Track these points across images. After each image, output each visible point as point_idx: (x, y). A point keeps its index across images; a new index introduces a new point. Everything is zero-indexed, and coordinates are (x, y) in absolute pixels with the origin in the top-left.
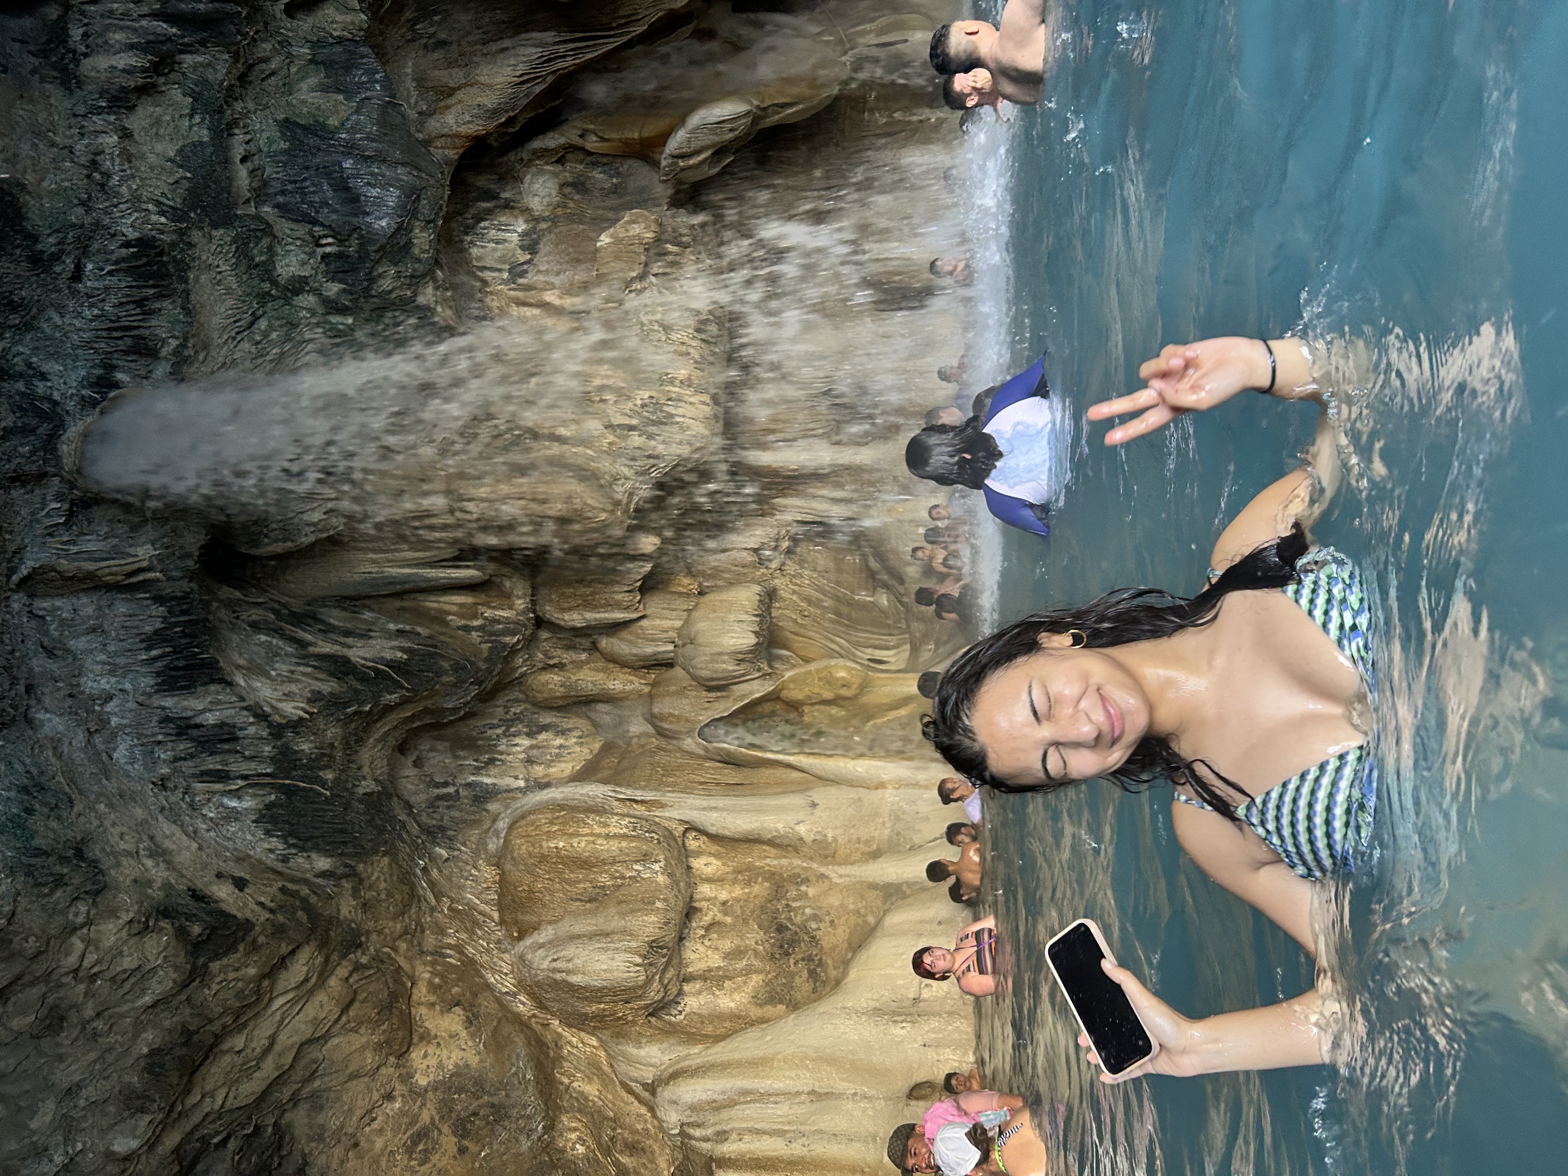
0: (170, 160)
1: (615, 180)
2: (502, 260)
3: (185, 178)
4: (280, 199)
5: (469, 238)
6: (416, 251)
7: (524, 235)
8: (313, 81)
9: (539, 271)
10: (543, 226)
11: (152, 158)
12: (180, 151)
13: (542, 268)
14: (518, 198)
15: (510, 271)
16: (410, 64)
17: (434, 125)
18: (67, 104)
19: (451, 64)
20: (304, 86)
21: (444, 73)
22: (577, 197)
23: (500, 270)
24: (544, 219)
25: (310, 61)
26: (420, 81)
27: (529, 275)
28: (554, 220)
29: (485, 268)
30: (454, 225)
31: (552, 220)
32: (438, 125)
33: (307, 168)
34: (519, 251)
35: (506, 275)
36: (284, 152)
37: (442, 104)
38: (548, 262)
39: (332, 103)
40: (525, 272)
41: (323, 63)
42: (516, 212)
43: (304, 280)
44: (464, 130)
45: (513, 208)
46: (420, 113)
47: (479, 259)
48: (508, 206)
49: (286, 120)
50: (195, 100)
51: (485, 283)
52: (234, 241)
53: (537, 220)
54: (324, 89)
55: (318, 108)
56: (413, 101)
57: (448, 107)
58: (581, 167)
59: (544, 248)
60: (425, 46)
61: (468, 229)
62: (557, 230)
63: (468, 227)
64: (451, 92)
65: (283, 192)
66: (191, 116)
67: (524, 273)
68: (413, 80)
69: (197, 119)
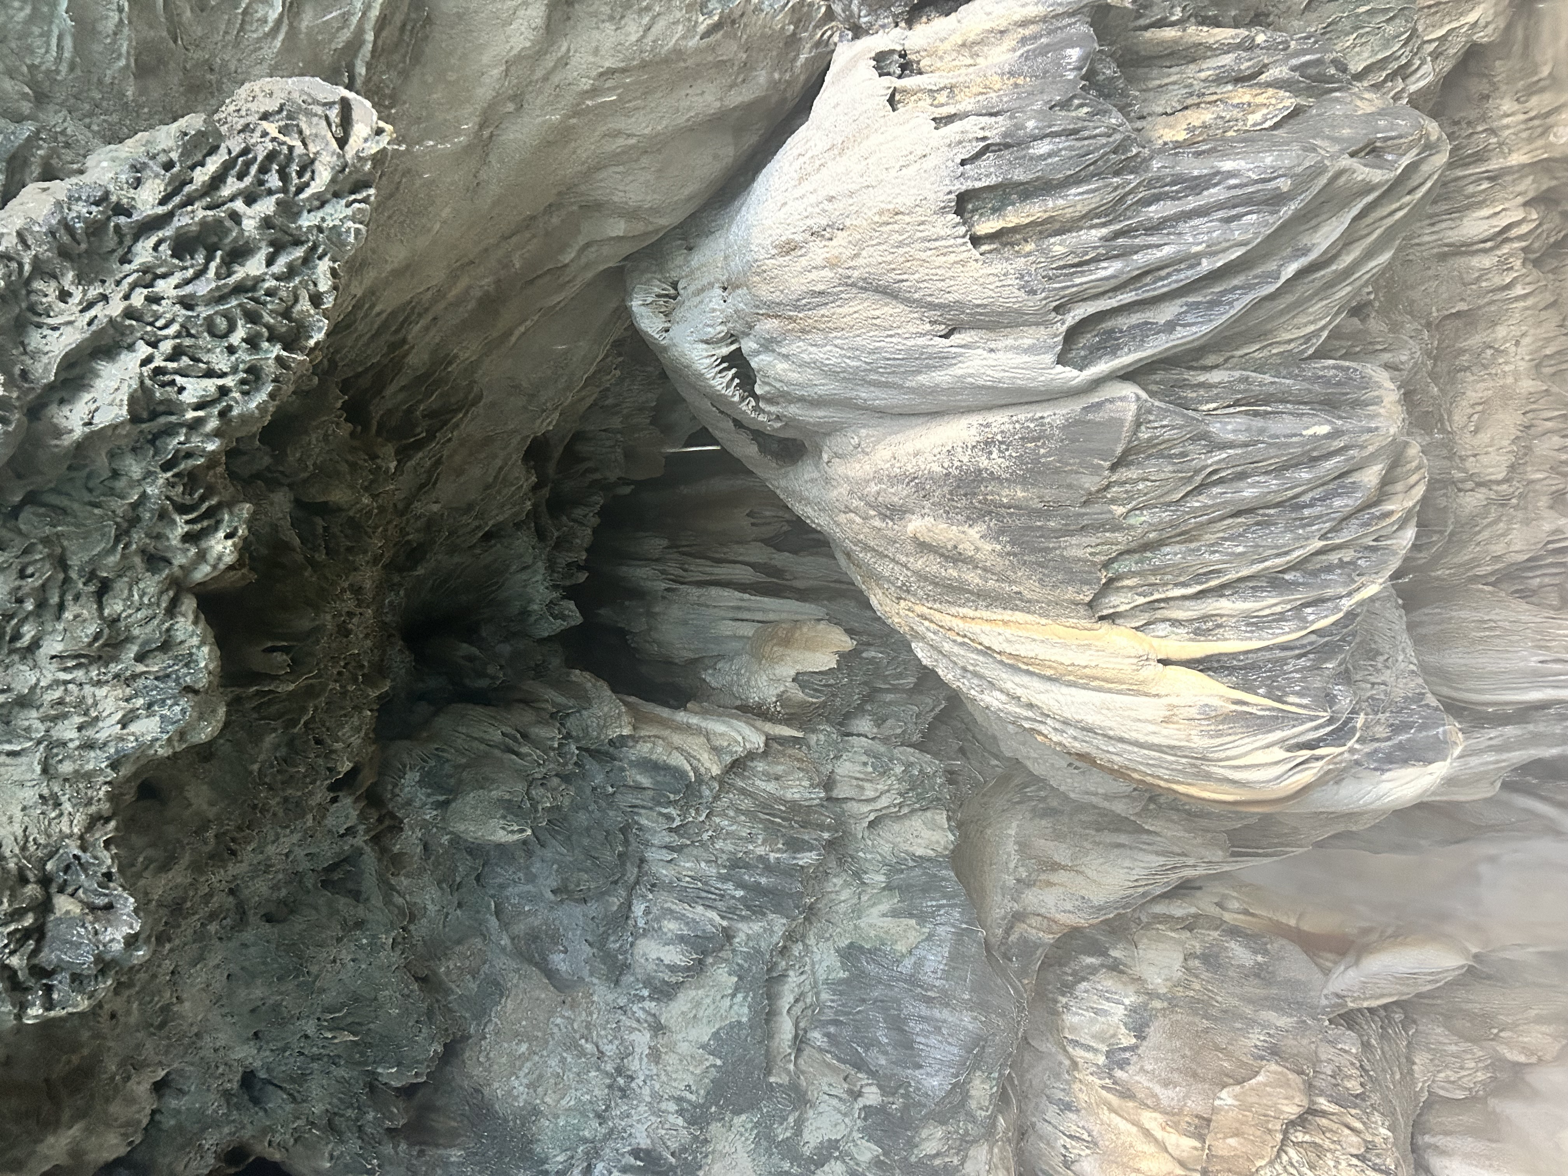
0: (703, 1047)
1: (1260, 958)
2: (1099, 1037)
3: (715, 1066)
4: (832, 1029)
5: (1064, 1000)
6: (973, 1104)
7: (1133, 1010)
8: (885, 907)
9: (1142, 1069)
10: (1157, 1004)
11: (683, 1048)
12: (716, 1035)
13: (1149, 1067)
14: (1128, 961)
15: (1108, 1054)
16: (1014, 825)
17: (1032, 898)
18: (610, 997)
19: (1058, 836)
20: (875, 911)
21: (1050, 844)
22: (1205, 975)
23: (1095, 1051)
24: (1158, 997)
25: (884, 889)
26: (1023, 846)
27: (1131, 1069)
28: (1172, 1003)
29: (1076, 1043)
30: (1051, 976)
31: (1170, 1001)
32: (1036, 901)
33: (864, 1001)
34: (1123, 1030)
35: (1101, 1060)
36: (841, 981)
37: (1043, 877)
38: (1156, 1060)
39: (903, 927)
40: (1127, 1062)
41: (899, 888)
42: (1125, 978)
43: (833, 1144)
44: (1062, 918)
45: (1122, 972)
46: (1019, 881)
47: (1073, 1029)
48: (1116, 968)
49: (851, 945)
50: (740, 978)
51: (1075, 1065)
52: (757, 1125)
53: (1152, 995)
54: (895, 913)
55: (887, 933)
56: (1012, 865)
57: (1050, 884)
58: (1215, 934)
59: (1156, 1033)
60: (1033, 810)
61: (1067, 988)
62: (1174, 1017)
63: (1065, 984)
64: (1055, 867)
65: (836, 1022)
66: (733, 995)
67: (1123, 1064)
68: (1016, 843)
69: (740, 997)
